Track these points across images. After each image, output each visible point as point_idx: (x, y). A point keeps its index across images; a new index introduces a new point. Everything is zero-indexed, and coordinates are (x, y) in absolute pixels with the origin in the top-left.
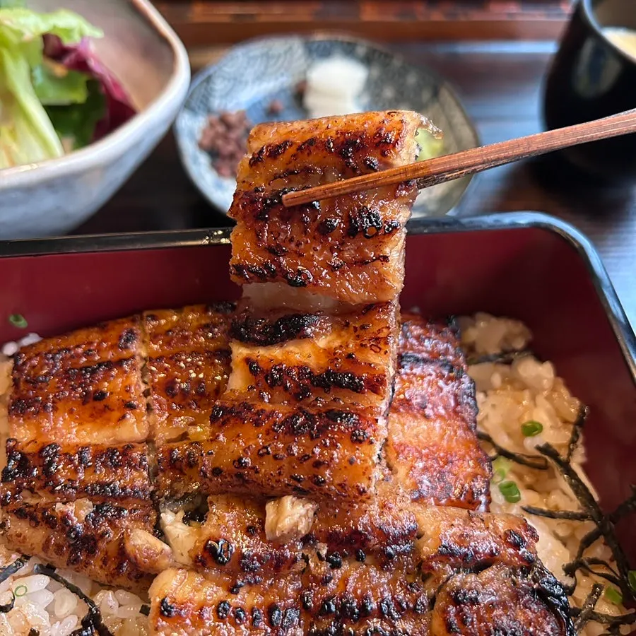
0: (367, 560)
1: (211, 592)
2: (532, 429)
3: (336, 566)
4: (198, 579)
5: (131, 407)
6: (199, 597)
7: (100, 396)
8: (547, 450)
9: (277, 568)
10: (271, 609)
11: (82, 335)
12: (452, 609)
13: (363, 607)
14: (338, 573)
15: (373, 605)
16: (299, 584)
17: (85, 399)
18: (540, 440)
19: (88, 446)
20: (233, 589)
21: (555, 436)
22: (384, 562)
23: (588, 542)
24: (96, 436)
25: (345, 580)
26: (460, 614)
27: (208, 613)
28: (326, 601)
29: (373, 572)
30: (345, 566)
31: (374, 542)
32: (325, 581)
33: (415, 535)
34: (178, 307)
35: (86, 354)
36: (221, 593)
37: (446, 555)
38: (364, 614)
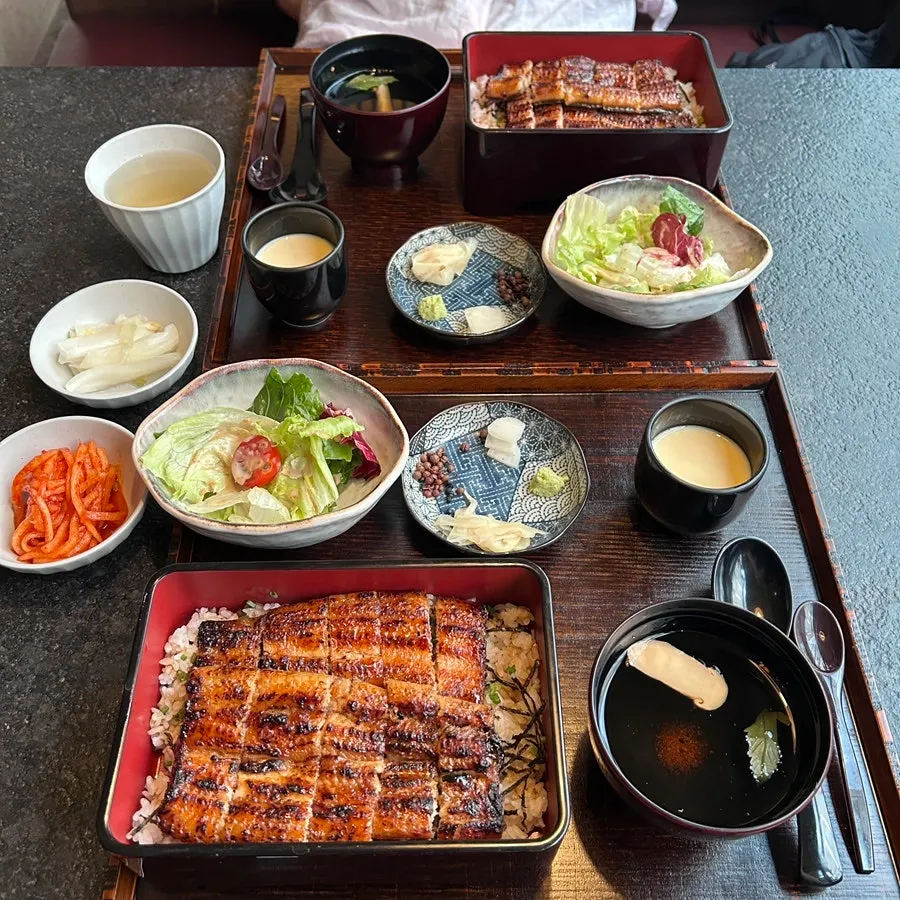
0: (415, 717)
1: (349, 724)
2: (512, 670)
3: (401, 718)
4: (344, 718)
5: (322, 642)
6: (344, 725)
7: (309, 635)
8: (515, 680)
9: (377, 715)
10: (372, 733)
11: (300, 605)
12: (445, 740)
13: (410, 736)
14: (402, 722)
15: (413, 736)
16: (386, 725)
17: (301, 636)
18: (514, 676)
19: (300, 658)
20: (357, 723)
21: (521, 674)
22: (422, 719)
23: (529, 727)
24: (306, 654)
25: (405, 725)
26: (448, 742)
27: (346, 731)
28: (395, 732)
29: (418, 723)
30: (406, 719)
31: (417, 709)
32: (396, 724)
33: (436, 708)
34: (346, 593)
35: (303, 615)
36: (353, 725)
37: (446, 716)
38: (410, 739)
